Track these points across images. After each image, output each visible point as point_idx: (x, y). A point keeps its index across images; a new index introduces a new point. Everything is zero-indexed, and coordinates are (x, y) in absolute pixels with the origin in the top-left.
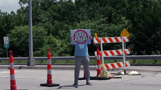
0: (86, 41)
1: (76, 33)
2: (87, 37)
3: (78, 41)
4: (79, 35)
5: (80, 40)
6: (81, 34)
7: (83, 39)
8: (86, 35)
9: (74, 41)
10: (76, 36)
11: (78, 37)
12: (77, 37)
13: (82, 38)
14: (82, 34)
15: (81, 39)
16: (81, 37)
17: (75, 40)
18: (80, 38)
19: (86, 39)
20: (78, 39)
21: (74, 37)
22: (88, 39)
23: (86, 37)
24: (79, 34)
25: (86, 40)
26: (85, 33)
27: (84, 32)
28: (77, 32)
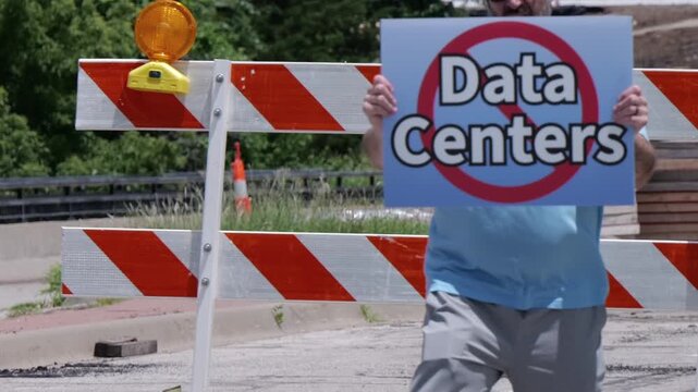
0: (567, 168)
1: (448, 63)
2: (590, 117)
3: (477, 156)
4: (484, 80)
5: (498, 156)
6: (518, 79)
7: (541, 144)
8: (569, 94)
9: (425, 157)
10: (449, 95)
11: (479, 112)
12: (464, 117)
13: (527, 123)
14: (528, 71)
15: (507, 139)
16: (510, 110)
17: (440, 146)
18: (504, 121)
19: (579, 136)
20: (478, 136)
21: (425, 110)
22: (603, 137)
23: (576, 113)
24: (481, 72)
25: (578, 156)
26: (569, 57)
27: (546, 55)
28: (459, 47)
